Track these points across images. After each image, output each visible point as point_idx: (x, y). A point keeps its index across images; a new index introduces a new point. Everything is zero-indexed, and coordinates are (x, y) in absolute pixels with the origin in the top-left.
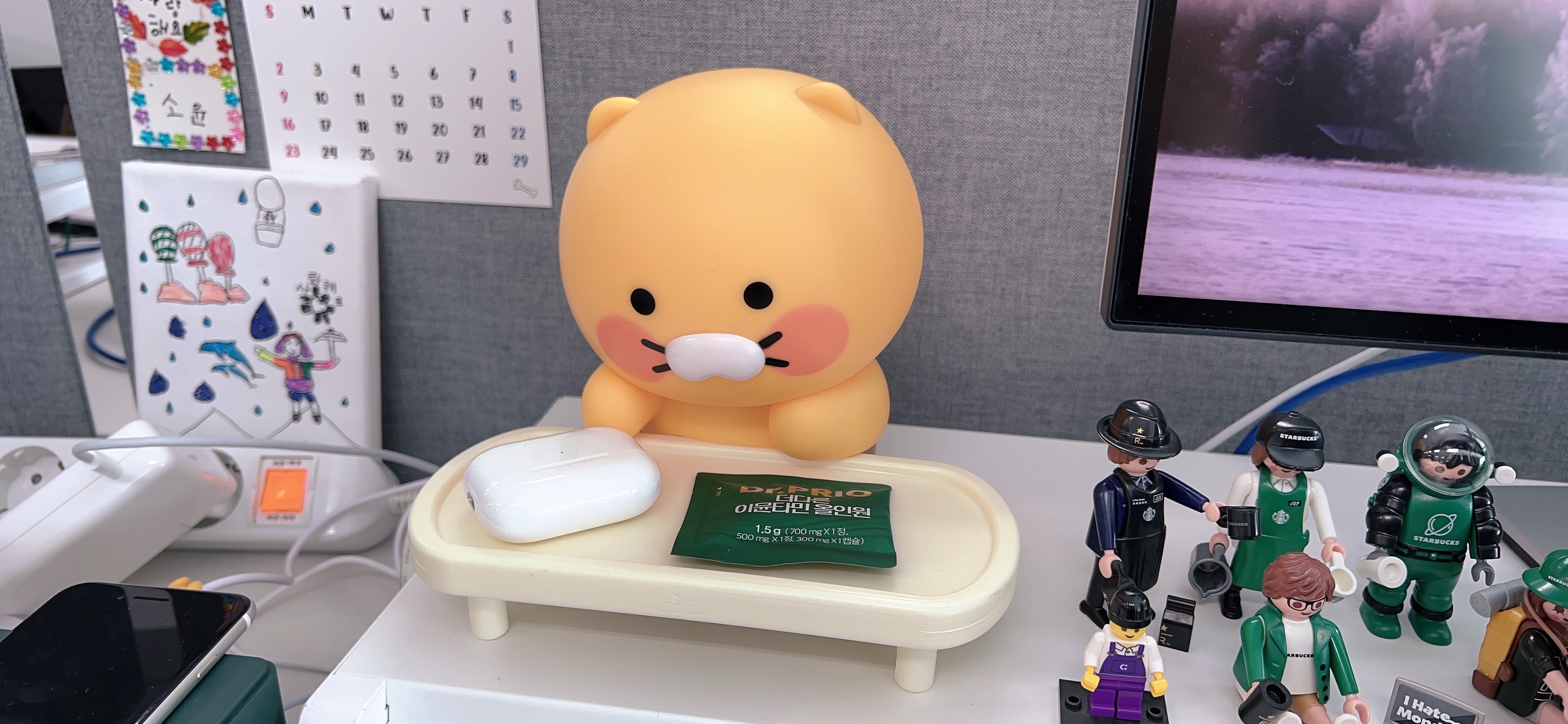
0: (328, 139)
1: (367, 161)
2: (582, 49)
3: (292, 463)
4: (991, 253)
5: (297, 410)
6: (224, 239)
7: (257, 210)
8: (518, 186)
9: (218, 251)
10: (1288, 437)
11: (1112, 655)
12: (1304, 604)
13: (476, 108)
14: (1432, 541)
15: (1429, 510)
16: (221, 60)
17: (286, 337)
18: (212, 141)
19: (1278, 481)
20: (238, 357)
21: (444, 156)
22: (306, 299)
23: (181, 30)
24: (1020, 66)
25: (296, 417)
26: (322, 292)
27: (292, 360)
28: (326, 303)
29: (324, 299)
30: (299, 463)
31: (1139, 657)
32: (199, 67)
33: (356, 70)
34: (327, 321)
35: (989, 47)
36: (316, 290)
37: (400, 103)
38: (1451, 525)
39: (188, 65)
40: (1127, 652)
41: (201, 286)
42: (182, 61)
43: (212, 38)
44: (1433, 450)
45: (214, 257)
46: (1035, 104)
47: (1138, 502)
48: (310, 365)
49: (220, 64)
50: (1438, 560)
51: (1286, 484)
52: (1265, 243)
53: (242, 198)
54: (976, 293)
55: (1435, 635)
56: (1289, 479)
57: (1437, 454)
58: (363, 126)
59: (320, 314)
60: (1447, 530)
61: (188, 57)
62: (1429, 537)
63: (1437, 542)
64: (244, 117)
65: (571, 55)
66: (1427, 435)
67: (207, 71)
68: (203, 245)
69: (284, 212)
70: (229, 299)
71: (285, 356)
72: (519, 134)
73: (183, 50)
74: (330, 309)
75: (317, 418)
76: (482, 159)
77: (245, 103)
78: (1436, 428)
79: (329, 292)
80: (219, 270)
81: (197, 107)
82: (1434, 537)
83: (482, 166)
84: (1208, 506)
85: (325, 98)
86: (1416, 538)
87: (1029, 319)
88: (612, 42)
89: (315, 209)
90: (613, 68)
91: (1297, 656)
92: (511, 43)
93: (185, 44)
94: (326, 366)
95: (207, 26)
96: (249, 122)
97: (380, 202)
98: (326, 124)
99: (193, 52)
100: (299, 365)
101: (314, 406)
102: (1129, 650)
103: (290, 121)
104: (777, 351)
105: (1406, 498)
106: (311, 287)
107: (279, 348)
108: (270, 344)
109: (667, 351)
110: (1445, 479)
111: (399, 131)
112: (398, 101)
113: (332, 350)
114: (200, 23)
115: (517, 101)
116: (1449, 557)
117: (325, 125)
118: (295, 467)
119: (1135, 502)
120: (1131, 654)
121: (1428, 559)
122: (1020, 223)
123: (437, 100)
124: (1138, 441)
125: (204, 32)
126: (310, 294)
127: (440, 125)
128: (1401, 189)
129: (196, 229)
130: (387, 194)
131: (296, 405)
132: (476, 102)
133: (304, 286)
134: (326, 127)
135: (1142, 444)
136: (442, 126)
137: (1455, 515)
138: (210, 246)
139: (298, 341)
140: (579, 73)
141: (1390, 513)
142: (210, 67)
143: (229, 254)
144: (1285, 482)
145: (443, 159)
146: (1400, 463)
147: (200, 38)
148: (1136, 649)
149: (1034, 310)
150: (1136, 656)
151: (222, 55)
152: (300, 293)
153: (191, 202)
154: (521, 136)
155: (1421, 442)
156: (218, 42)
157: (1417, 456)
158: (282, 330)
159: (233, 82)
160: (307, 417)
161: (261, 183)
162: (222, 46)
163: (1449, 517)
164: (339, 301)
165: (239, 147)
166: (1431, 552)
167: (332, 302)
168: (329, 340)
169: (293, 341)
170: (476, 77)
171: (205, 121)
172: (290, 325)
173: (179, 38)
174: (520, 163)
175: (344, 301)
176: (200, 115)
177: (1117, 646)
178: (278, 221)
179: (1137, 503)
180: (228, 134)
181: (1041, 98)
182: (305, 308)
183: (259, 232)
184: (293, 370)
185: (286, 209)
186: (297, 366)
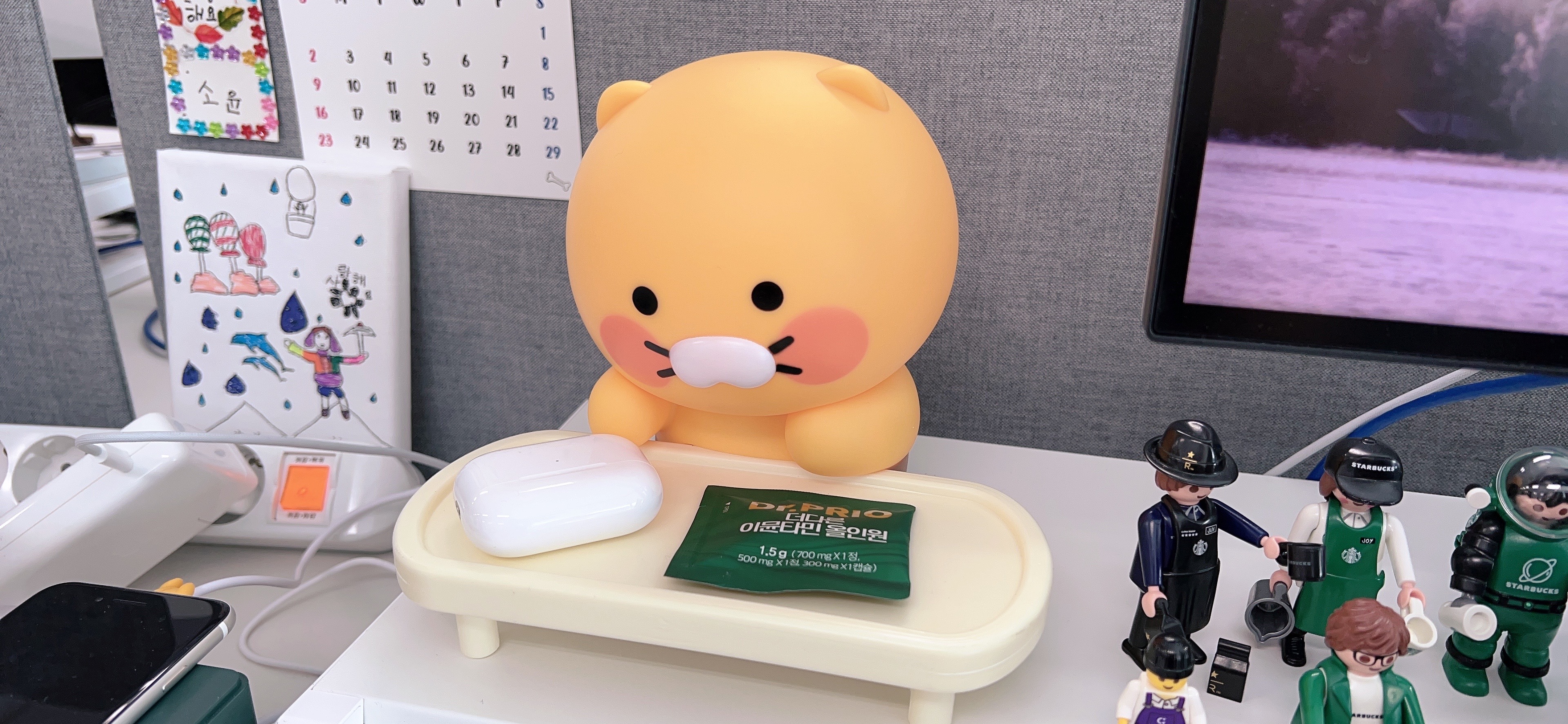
0: (361, 128)
1: (400, 151)
2: (616, 36)
3: (314, 460)
4: (1046, 255)
5: (325, 406)
6: (256, 229)
7: (289, 199)
8: (551, 178)
9: (249, 241)
10: (1361, 466)
11: (1149, 707)
12: (1372, 659)
13: (509, 96)
14: (1527, 588)
15: (1524, 554)
16: (255, 47)
17: (315, 331)
18: (246, 130)
19: (1349, 515)
20: (270, 351)
21: (476, 146)
22: (336, 291)
23: (216, 17)
24: (1079, 54)
25: (325, 412)
26: (351, 285)
27: (322, 354)
28: (355, 296)
29: (354, 292)
30: (322, 460)
31: (1178, 710)
32: (233, 54)
33: (388, 57)
34: (357, 315)
35: (1045, 33)
36: (345, 283)
37: (432, 92)
38: (1549, 571)
39: (223, 51)
40: (1165, 704)
41: (233, 276)
42: (217, 47)
43: (246, 23)
44: (1531, 486)
45: (246, 247)
46: (1096, 94)
47: (1188, 533)
48: (339, 359)
49: (254, 51)
50: (1533, 610)
51: (1359, 518)
52: (1332, 246)
53: (274, 188)
54: (1029, 298)
55: (1527, 694)
56: (1362, 513)
57: (1535, 490)
58: (395, 115)
59: (349, 307)
60: (1544, 576)
61: (223, 44)
62: (1524, 584)
63: (1533, 589)
64: (278, 105)
65: (605, 42)
66: (1525, 468)
67: (242, 58)
68: (236, 235)
69: (314, 202)
70: (260, 290)
71: (314, 349)
72: (551, 124)
73: (219, 37)
74: (359, 303)
75: (346, 414)
76: (515, 150)
77: (279, 91)
78: (1536, 460)
79: (359, 286)
80: (251, 261)
81: (232, 94)
82: (1530, 584)
83: (514, 157)
84: (1267, 541)
85: (357, 85)
86: (1508, 584)
87: (1086, 326)
88: (645, 27)
89: (346, 199)
90: (648, 56)
91: (1364, 716)
92: (543, 29)
93: (220, 30)
94: (355, 360)
95: (241, 12)
96: (283, 109)
97: (412, 193)
98: (358, 112)
99: (231, 38)
100: (328, 359)
101: (343, 401)
102: (1168, 702)
103: (323, 109)
104: (788, 357)
105: (1498, 538)
106: (341, 279)
107: (309, 341)
108: (299, 337)
109: (671, 354)
110: (1544, 519)
111: (430, 120)
112: (430, 89)
113: (361, 345)
114: (234, 8)
115: (549, 89)
116: (1547, 608)
117: (358, 114)
118: (317, 464)
119: (1185, 534)
120: (1169, 707)
121: (1522, 609)
122: (1078, 223)
123: (468, 88)
124: (1188, 467)
125: (239, 17)
126: (340, 287)
127: (472, 115)
128: (1497, 186)
129: (229, 218)
130: (417, 186)
131: (325, 399)
132: (509, 91)
133: (334, 279)
134: (358, 116)
135: (1192, 469)
136: (475, 115)
137: (1555, 561)
138: (242, 236)
139: (326, 334)
140: (613, 61)
141: (1479, 556)
142: (244, 54)
143: (261, 244)
144: (1357, 516)
145: (475, 150)
146: (1492, 499)
147: (235, 24)
148: (1176, 702)
149: (1092, 317)
150: (1175, 710)
151: (256, 42)
152: (331, 286)
153: (224, 192)
154: (554, 127)
155: (1517, 475)
156: (252, 28)
157: (1513, 491)
158: (312, 323)
159: (267, 70)
160: (335, 412)
161: (293, 171)
162: (256, 32)
163: (1548, 562)
164: (368, 295)
165: (273, 136)
166: (1525, 601)
167: (361, 296)
168: (358, 335)
169: (322, 334)
170: (508, 65)
171: (239, 110)
172: (319, 318)
173: (214, 24)
174: (553, 154)
175: (373, 295)
176: (235, 103)
177: (1154, 697)
178: (308, 212)
179: (1186, 535)
180: (262, 122)
181: (1102, 88)
182: (335, 301)
183: (290, 222)
184: (322, 364)
185: (315, 199)
186: (325, 360)
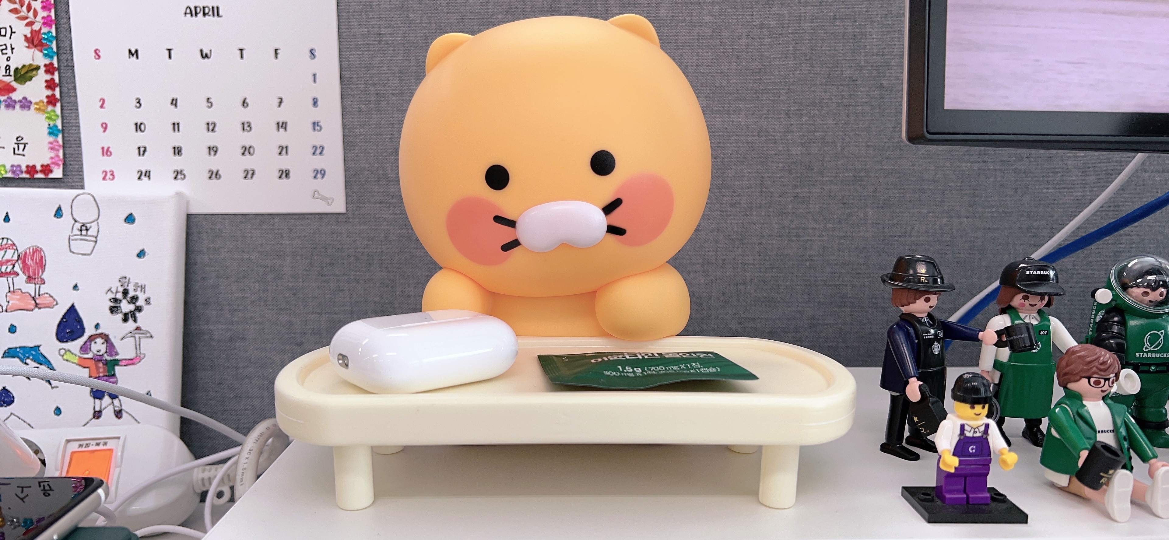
0: (143, 163)
1: (179, 181)
2: (376, 79)
3: (98, 444)
4: (712, 231)
5: (97, 409)
6: (37, 250)
7: (73, 222)
8: (316, 195)
9: (29, 262)
10: (1033, 273)
11: (962, 437)
12: (1103, 381)
13: (282, 130)
14: (1150, 355)
16: (47, 97)
17: (92, 338)
18: (31, 169)
20: (43, 360)
21: (250, 173)
22: (116, 300)
23: (12, 73)
24: (725, 83)
25: (97, 415)
26: (131, 294)
27: (98, 359)
28: (134, 303)
29: (134, 299)
30: (105, 444)
31: (984, 437)
32: (26, 104)
33: (174, 102)
34: (135, 321)
35: (700, 69)
36: (125, 293)
37: (212, 130)
38: (1161, 340)
39: (15, 102)
40: (975, 432)
41: (9, 294)
42: (10, 98)
43: (42, 77)
45: (25, 268)
46: (738, 111)
47: (928, 336)
48: (116, 362)
49: (45, 100)
50: (1157, 372)
51: (1033, 318)
53: (59, 213)
54: (703, 265)
56: (1034, 315)
58: (178, 151)
59: (128, 313)
60: (1159, 344)
61: (16, 96)
63: (1154, 355)
64: (64, 146)
65: (366, 84)
67: (33, 107)
68: (16, 257)
69: (98, 223)
70: (37, 305)
71: (90, 355)
72: (318, 151)
73: (14, 90)
74: (139, 309)
75: (118, 414)
76: (285, 174)
77: (66, 135)
79: (139, 293)
80: (29, 279)
81: (19, 139)
82: (1151, 352)
83: (284, 180)
84: (983, 334)
85: (142, 127)
86: (1137, 355)
87: (745, 283)
88: (401, 72)
89: (130, 219)
90: (402, 94)
91: (1102, 432)
92: (314, 75)
93: (15, 84)
94: (131, 362)
95: (38, 68)
96: (68, 151)
97: (189, 216)
98: (142, 150)
99: (21, 91)
100: (103, 364)
101: (116, 402)
102: (976, 430)
103: (108, 148)
104: (618, 218)
106: (121, 289)
107: (85, 348)
109: (517, 225)
110: (1150, 301)
111: (210, 154)
112: (211, 127)
113: (138, 347)
114: (31, 65)
115: (318, 123)
116: (1165, 368)
118: (101, 447)
119: (926, 336)
121: (1149, 372)
122: (733, 205)
123: (246, 126)
124: (923, 280)
125: (34, 72)
126: (119, 296)
127: (248, 147)
129: (10, 242)
130: (194, 210)
131: (98, 401)
132: (282, 126)
133: (114, 290)
134: (142, 153)
135: (927, 281)
136: (250, 147)
137: (1163, 331)
138: (22, 258)
139: (103, 341)
140: (373, 99)
141: (1113, 337)
142: (36, 104)
143: (41, 264)
144: (1032, 317)
145: (249, 176)
147: (30, 79)
150: (982, 436)
151: (49, 93)
152: (111, 296)
153: (7, 219)
154: (321, 153)
156: (46, 81)
158: (89, 331)
159: (57, 116)
161: (78, 198)
162: (50, 85)
163: (1159, 333)
164: (148, 301)
165: (57, 173)
166: (1150, 365)
167: (140, 303)
168: (135, 337)
169: (99, 341)
170: (283, 105)
171: (25, 153)
172: (97, 326)
173: (10, 79)
174: (319, 176)
175: (152, 301)
176: (21, 147)
177: (966, 427)
178: (92, 232)
179: (927, 337)
180: (47, 161)
182: (113, 310)
183: (72, 242)
185: (99, 221)
186: (101, 365)
